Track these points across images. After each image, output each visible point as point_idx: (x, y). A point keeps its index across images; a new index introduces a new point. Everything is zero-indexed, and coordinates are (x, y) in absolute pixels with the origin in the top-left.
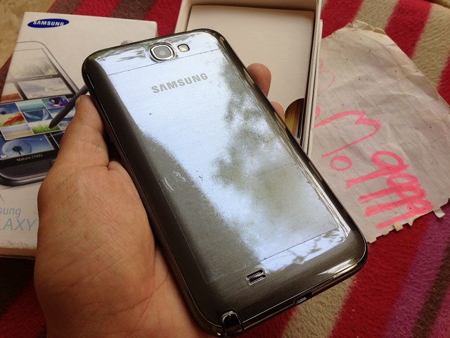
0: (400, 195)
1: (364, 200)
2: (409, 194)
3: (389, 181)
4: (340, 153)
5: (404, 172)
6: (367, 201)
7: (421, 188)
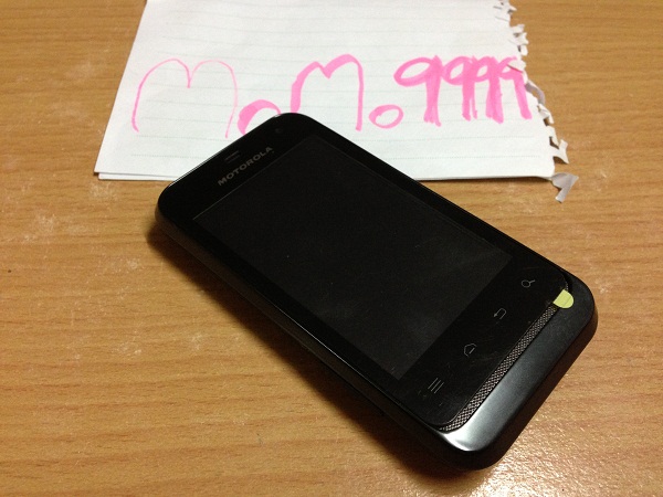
0: (481, 79)
1: (471, 113)
2: (483, 71)
3: (453, 82)
4: (366, 112)
5: (444, 63)
6: (475, 113)
7: (479, 58)
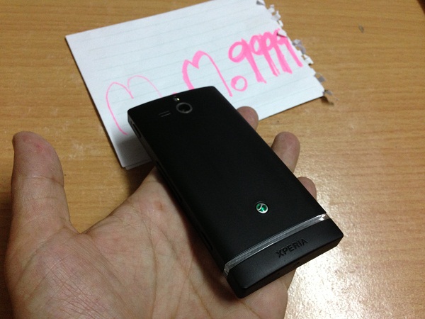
0: (270, 48)
1: (276, 72)
2: (268, 42)
3: (258, 53)
4: (229, 84)
5: (248, 42)
6: (277, 70)
7: (262, 34)
